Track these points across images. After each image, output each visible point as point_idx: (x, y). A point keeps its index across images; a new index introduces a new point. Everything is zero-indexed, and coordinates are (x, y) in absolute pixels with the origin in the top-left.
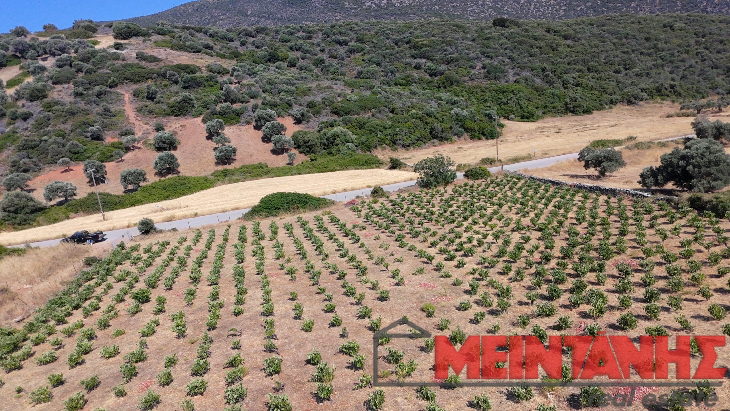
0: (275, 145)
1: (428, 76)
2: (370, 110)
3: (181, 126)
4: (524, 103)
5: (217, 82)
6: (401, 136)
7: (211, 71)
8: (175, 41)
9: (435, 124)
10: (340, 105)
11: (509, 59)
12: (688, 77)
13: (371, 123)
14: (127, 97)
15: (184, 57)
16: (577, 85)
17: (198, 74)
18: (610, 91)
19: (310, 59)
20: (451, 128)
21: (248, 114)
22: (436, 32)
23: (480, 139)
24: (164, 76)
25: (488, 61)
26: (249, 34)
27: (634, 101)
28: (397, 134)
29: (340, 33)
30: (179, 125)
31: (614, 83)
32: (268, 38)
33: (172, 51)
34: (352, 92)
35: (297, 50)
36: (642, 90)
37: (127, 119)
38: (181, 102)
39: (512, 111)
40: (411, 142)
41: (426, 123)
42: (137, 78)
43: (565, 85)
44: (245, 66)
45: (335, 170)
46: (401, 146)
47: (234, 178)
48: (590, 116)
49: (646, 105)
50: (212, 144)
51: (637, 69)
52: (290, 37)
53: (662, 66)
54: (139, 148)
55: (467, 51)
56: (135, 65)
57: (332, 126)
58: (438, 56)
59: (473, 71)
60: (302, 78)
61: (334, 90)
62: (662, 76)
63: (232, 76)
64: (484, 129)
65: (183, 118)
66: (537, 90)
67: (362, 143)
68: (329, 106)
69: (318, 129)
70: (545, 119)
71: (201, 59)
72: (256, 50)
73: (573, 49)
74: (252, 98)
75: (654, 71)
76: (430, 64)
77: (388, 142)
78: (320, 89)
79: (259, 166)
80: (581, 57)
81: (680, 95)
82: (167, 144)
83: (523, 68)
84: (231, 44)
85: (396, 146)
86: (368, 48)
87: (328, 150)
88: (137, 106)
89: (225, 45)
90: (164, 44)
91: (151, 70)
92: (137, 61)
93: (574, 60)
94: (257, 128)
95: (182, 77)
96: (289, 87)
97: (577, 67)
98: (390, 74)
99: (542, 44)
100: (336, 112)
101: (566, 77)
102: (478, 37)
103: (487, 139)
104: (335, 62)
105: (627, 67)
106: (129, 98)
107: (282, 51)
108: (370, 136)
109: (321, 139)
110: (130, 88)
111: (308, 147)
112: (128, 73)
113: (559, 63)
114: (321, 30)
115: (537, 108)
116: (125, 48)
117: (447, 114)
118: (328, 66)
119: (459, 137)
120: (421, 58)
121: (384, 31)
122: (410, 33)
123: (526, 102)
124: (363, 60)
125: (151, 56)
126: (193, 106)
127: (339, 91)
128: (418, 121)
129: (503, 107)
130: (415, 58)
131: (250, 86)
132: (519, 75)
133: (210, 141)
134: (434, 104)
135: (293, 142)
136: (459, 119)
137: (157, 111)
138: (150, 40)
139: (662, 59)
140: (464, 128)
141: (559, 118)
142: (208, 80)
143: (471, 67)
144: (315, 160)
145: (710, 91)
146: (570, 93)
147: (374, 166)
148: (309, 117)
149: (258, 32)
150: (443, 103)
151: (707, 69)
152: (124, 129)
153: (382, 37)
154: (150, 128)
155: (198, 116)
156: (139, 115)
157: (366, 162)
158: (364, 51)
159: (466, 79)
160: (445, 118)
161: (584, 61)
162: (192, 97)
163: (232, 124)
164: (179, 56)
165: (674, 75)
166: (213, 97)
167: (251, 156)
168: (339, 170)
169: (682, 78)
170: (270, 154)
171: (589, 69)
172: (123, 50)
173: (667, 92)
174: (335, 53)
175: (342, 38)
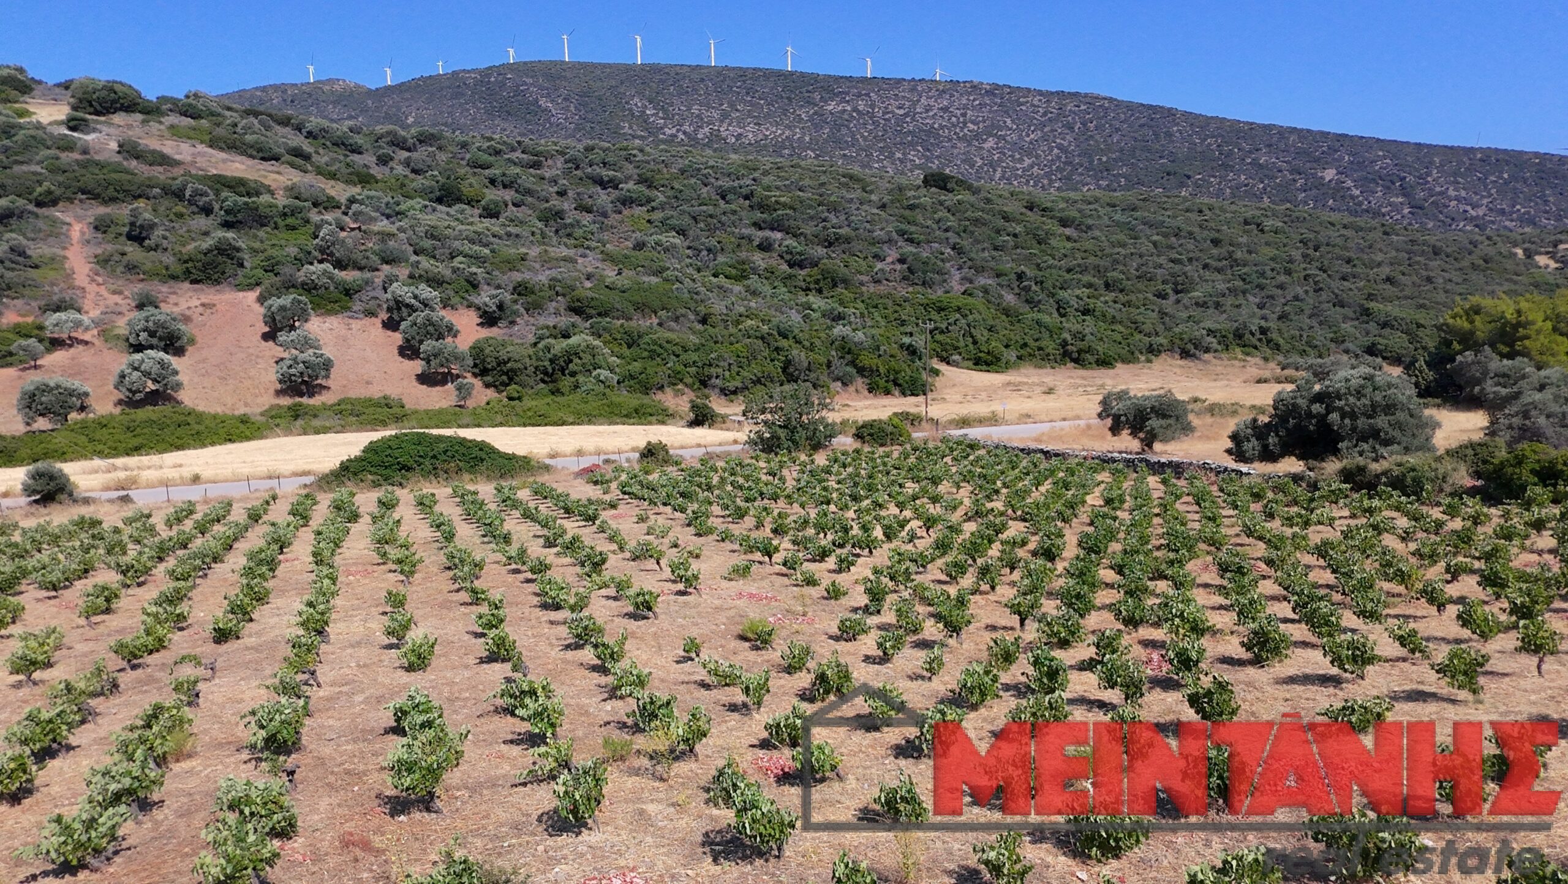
0: (428, 362)
1: (785, 267)
2: (656, 313)
3: (203, 305)
4: (981, 334)
5: (308, 221)
6: (720, 370)
7: (296, 198)
8: (220, 131)
9: (795, 352)
10: (590, 294)
11: (953, 249)
12: (1292, 316)
13: (654, 337)
14: (77, 230)
15: (237, 165)
16: (1086, 312)
17: (265, 198)
18: (1148, 327)
19: (531, 207)
20: (829, 365)
21: (371, 294)
22: (807, 182)
23: (888, 393)
24: (179, 195)
25: (910, 249)
26: (399, 143)
27: (1193, 351)
28: (710, 365)
29: (605, 164)
30: (198, 303)
31: (1155, 315)
32: (442, 157)
33: (210, 150)
34: (619, 274)
35: (505, 187)
36: (1210, 332)
37: (69, 276)
38: (209, 251)
39: (956, 348)
40: (740, 385)
41: (777, 349)
42: (111, 192)
43: (1061, 309)
44: (379, 198)
45: (563, 424)
46: (717, 390)
47: (316, 423)
48: (1111, 372)
49: (1214, 361)
50: (273, 350)
51: (1196, 294)
52: (492, 159)
53: (1244, 292)
54: (86, 343)
55: (868, 226)
56: (109, 164)
57: (566, 336)
58: (809, 229)
59: (879, 265)
60: (509, 235)
61: (579, 267)
62: (1244, 311)
63: (345, 214)
64: (897, 372)
65: (213, 290)
66: (1006, 312)
67: (632, 377)
68: (564, 295)
69: (533, 340)
70: (1023, 370)
71: (279, 173)
72: (413, 176)
73: (1077, 245)
74: (387, 263)
75: (1229, 301)
76: (790, 242)
77: (689, 380)
78: (546, 261)
79: (383, 401)
80: (1092, 260)
81: (1278, 347)
82: (161, 339)
83: (980, 270)
84: (356, 157)
85: (706, 391)
86: (662, 198)
87: (551, 386)
88: (99, 251)
89: (342, 158)
90: (192, 133)
91: (149, 178)
92: (118, 158)
93: (1079, 265)
94: (391, 325)
95: (223, 201)
96: (476, 248)
97: (1086, 278)
98: (705, 253)
99: (1019, 229)
100: (577, 309)
101: (1063, 294)
102: (892, 202)
103: (904, 395)
104: (586, 219)
105: (1180, 287)
106: (83, 233)
107: (472, 184)
108: (650, 363)
109: (539, 359)
110: (89, 213)
111: (507, 374)
112: (89, 179)
113: (1050, 267)
114: (562, 153)
115: (1007, 346)
116: (94, 130)
117: (823, 335)
118: (572, 225)
119: (845, 384)
120: (772, 229)
121: (699, 170)
122: (754, 180)
123: (986, 333)
124: (649, 221)
125: (154, 152)
126: (242, 265)
127: (590, 269)
128: (760, 342)
129: (938, 337)
130: (761, 229)
131: (386, 236)
132: (971, 282)
133: (271, 343)
134: (795, 317)
135: (470, 362)
136: (846, 349)
137: (148, 266)
138: (161, 123)
139: (1244, 280)
140: (855, 366)
141: (1049, 370)
142: (285, 214)
143: (876, 257)
144: (519, 399)
145: (1333, 345)
146: (1072, 324)
147: (654, 419)
148: (516, 313)
149: (421, 142)
150: (814, 315)
151: (1325, 306)
152: (55, 298)
153: (693, 181)
154: (124, 303)
155: (250, 287)
156: (101, 271)
157: (636, 411)
158: (653, 204)
159: (865, 278)
160: (817, 342)
161: (1097, 268)
162: (241, 244)
163: (330, 312)
164: (224, 161)
165: (1264, 311)
166: (293, 251)
167: (368, 383)
168: (572, 424)
169: (1280, 318)
170: (415, 383)
171: (1107, 286)
172: (88, 133)
173: (1254, 341)
174: (590, 202)
175: (607, 173)
